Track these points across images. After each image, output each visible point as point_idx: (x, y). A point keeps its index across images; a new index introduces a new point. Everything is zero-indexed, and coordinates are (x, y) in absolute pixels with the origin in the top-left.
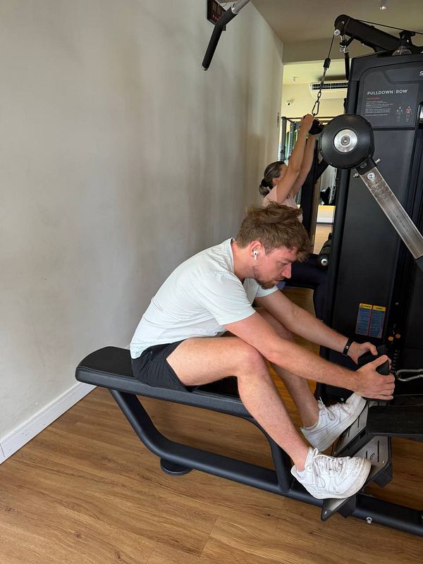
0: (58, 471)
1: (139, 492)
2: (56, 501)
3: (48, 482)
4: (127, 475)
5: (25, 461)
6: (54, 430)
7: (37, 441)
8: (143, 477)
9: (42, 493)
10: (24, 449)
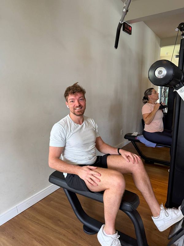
0: (38, 223)
1: (71, 240)
2: (34, 238)
3: (33, 228)
4: (67, 230)
5: (26, 216)
6: (41, 203)
7: (33, 208)
8: (74, 233)
9: (29, 233)
10: (27, 211)
